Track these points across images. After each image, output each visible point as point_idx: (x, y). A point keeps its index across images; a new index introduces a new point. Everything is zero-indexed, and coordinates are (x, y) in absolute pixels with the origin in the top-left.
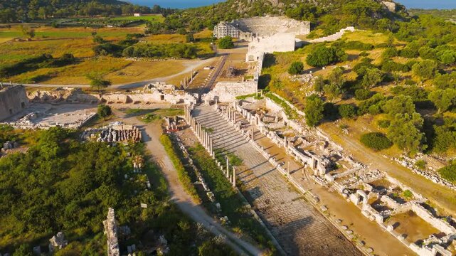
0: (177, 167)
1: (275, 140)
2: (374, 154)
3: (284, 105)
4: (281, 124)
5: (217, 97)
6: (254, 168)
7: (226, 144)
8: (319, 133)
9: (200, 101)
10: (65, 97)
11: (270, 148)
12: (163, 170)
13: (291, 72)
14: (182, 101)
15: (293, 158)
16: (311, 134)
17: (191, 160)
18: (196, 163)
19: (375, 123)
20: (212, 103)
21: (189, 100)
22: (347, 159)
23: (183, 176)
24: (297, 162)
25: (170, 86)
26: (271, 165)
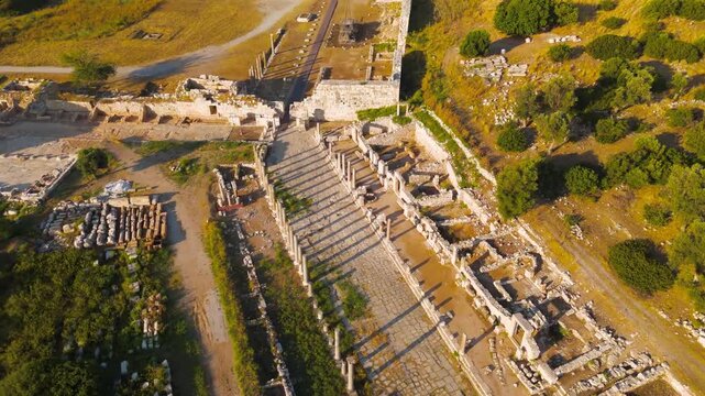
0: (233, 332)
1: (434, 243)
2: (639, 304)
3: (452, 147)
4: (444, 198)
5: (319, 112)
6: (390, 324)
7: (336, 249)
8: (522, 231)
9: (286, 119)
10: (24, 105)
11: (422, 263)
12: (205, 341)
13: (465, 53)
14: (251, 118)
15: (470, 300)
16: (507, 231)
17: (263, 304)
18: (273, 313)
19: (637, 209)
20: (311, 124)
21: (265, 115)
22: (582, 314)
23: (244, 362)
24: (479, 313)
25: (227, 85)
26: (425, 317)
